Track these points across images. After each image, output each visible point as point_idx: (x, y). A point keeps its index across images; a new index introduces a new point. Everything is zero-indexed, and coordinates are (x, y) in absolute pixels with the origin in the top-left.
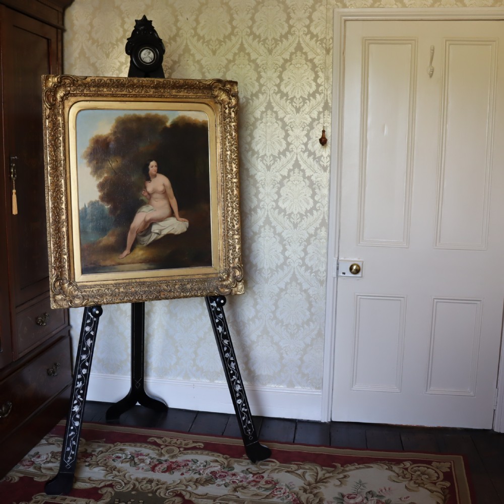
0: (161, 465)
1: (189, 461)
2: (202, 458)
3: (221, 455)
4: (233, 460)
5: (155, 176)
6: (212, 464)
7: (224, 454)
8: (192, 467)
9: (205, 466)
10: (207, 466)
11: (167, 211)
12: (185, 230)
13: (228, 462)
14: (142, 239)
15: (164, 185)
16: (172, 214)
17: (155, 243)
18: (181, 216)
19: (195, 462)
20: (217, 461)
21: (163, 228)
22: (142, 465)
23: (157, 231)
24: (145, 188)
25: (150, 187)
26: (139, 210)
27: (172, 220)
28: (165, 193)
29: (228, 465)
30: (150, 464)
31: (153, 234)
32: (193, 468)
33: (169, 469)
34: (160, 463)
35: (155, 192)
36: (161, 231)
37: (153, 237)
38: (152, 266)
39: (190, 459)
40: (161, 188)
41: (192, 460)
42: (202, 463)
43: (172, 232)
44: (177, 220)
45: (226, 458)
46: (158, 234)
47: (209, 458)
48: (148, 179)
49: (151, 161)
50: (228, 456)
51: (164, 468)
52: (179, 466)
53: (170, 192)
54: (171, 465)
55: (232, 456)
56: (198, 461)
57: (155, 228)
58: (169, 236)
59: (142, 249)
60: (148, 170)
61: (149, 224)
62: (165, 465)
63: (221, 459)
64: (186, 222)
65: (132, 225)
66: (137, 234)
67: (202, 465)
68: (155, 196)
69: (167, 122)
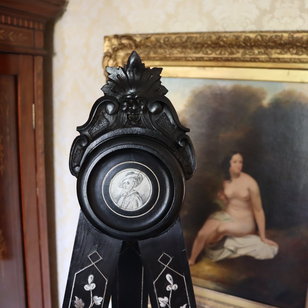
5: (238, 175)
11: (248, 226)
12: (272, 256)
14: (211, 252)
15: (249, 190)
16: (256, 231)
17: (227, 262)
18: (269, 236)
21: (240, 246)
23: (232, 248)
24: (222, 189)
25: (230, 189)
26: (211, 216)
27: (254, 239)
28: (249, 201)
31: (226, 250)
35: (235, 196)
36: (237, 249)
37: (225, 254)
38: (220, 288)
40: (244, 194)
43: (252, 254)
44: (262, 240)
46: (232, 251)
48: (228, 178)
49: (235, 153)
53: (257, 201)
57: (230, 244)
58: (247, 259)
60: (229, 165)
61: (221, 238)
64: (273, 247)
65: (201, 233)
66: (205, 245)
68: (234, 202)
69: (264, 98)
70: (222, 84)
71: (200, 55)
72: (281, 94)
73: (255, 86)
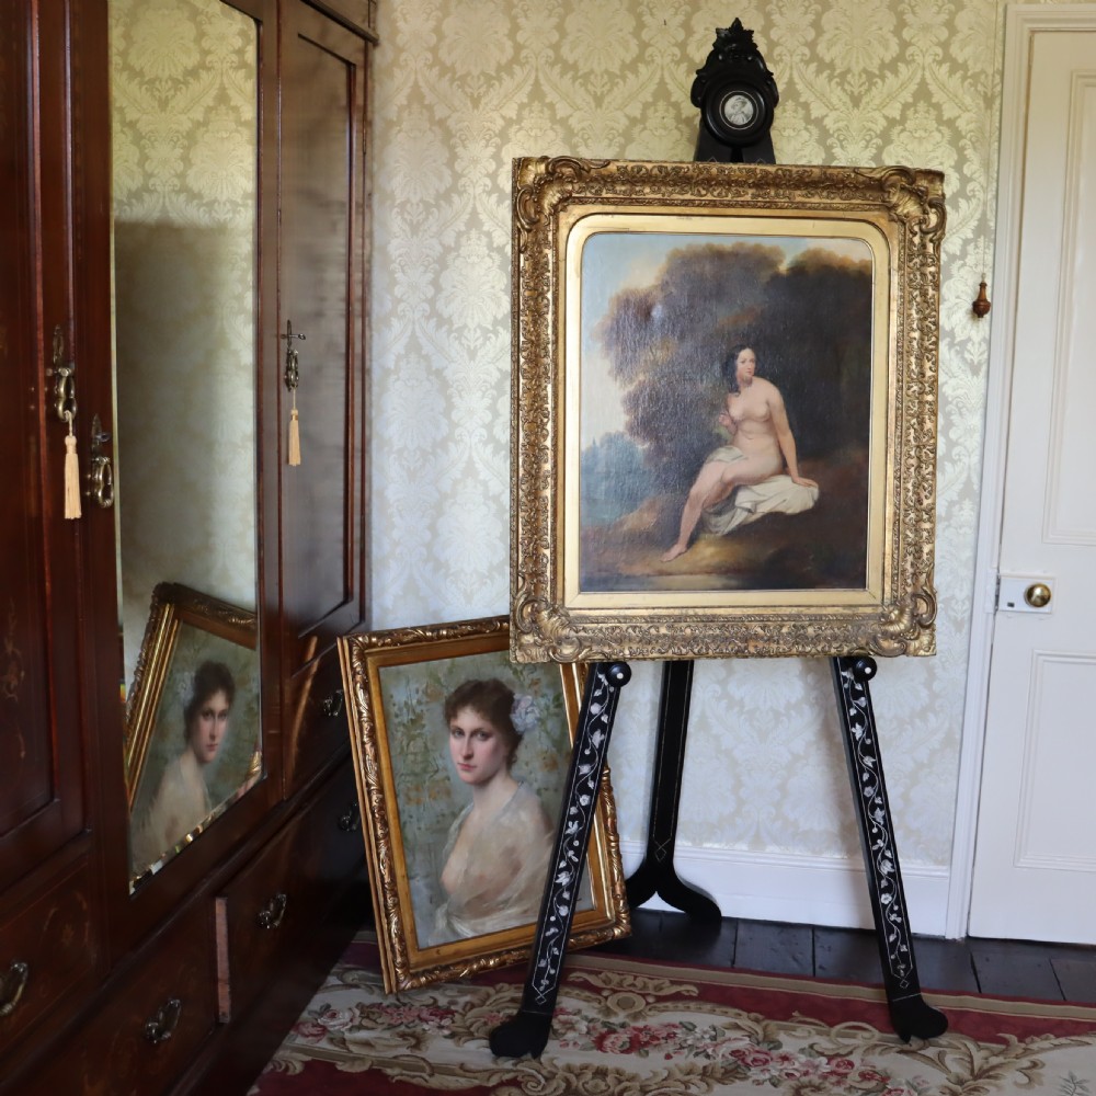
0: (613, 1036)
1: (674, 1026)
2: (705, 1019)
3: (745, 1014)
4: (773, 1024)
5: (749, 382)
6: (729, 1034)
7: (749, 1011)
8: (685, 1041)
9: (714, 1038)
10: (719, 1039)
11: (772, 462)
12: (810, 504)
13: (765, 1029)
15: (768, 403)
16: (783, 469)
17: (742, 533)
18: (804, 473)
19: (690, 1028)
20: (737, 1027)
21: (762, 498)
22: (570, 1035)
23: (748, 506)
24: (727, 407)
25: (737, 406)
26: (711, 457)
27: (783, 481)
28: (769, 420)
29: (765, 1036)
30: (588, 1033)
31: (739, 510)
32: (689, 1042)
33: (635, 1045)
34: (612, 1031)
35: (747, 417)
36: (756, 504)
37: (739, 518)
38: (733, 582)
39: (677, 1022)
40: (761, 410)
41: (681, 1023)
42: (705, 1032)
43: (781, 508)
44: (794, 482)
45: (757, 1021)
46: (749, 511)
47: (720, 1020)
48: (735, 389)
49: (742, 347)
50: (760, 1017)
51: (624, 1043)
52: (654, 1038)
53: (782, 419)
54: (637, 1036)
55: (770, 1016)
56: (695, 1027)
57: (744, 499)
59: (709, 544)
60: (734, 369)
61: (730, 489)
62: (624, 1037)
63: (745, 1021)
64: (811, 488)
65: (694, 490)
66: (704, 510)
67: (707, 1036)
68: (747, 426)
69: (781, 261)
70: (716, 242)
71: (688, 196)
72: (804, 254)
73: (767, 243)
